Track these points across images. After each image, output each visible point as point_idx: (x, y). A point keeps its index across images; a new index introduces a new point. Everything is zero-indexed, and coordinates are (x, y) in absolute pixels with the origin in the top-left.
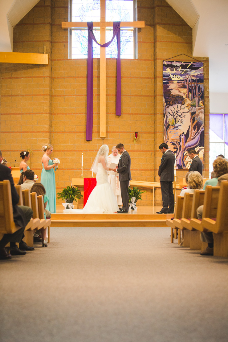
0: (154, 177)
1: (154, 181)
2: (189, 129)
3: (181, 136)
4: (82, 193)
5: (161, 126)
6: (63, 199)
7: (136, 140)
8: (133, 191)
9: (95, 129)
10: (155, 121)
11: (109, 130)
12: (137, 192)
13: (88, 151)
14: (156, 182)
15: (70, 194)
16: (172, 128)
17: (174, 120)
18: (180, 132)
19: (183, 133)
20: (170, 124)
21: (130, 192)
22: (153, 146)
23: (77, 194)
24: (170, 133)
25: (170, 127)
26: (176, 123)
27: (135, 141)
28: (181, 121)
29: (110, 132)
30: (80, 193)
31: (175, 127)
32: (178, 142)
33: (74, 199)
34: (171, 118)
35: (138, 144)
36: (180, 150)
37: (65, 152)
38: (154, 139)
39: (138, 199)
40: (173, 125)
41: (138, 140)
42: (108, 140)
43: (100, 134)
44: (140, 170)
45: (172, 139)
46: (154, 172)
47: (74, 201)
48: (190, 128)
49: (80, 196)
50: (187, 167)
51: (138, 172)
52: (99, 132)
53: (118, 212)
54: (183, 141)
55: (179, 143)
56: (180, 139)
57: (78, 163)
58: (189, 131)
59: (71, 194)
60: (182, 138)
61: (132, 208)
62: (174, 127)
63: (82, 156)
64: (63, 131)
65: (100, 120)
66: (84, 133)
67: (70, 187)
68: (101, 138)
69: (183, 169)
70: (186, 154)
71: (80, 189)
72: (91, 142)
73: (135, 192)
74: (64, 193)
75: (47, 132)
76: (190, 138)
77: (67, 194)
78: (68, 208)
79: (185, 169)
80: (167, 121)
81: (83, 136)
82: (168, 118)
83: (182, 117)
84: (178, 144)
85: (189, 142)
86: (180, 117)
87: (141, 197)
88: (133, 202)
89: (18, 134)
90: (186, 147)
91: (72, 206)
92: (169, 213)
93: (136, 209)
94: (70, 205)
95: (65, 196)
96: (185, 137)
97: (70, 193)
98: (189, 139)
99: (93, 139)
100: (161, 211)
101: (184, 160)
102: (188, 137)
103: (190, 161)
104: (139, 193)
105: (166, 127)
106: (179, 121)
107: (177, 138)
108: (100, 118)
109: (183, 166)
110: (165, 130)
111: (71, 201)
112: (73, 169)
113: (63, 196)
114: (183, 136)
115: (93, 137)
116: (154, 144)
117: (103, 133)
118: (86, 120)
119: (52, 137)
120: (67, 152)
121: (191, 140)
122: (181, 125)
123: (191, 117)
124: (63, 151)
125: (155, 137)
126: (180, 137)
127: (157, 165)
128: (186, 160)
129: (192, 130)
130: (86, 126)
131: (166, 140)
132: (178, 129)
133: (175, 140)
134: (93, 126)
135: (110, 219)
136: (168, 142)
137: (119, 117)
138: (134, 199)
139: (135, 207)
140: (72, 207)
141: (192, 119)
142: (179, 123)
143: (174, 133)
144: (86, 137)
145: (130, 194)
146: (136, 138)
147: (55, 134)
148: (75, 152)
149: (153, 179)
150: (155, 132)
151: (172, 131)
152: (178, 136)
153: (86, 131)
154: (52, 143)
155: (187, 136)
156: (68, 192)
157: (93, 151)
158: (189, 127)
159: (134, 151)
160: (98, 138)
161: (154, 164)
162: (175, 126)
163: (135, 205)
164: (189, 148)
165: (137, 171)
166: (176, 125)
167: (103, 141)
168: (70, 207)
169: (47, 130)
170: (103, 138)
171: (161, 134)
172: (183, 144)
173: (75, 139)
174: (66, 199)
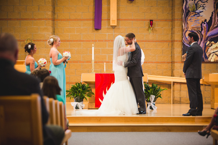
0: (171, 70)
1: (171, 75)
2: (212, 15)
3: (203, 24)
4: (94, 91)
5: (180, 13)
6: (71, 98)
7: (151, 29)
8: (152, 88)
9: (104, 16)
10: (173, 7)
11: (120, 17)
12: (156, 89)
13: (97, 41)
14: (174, 76)
15: (79, 92)
16: (192, 15)
17: (195, 6)
18: (201, 19)
19: (206, 20)
20: (190, 10)
21: (149, 89)
22: (170, 35)
23: (88, 92)
24: (190, 21)
25: (190, 13)
26: (197, 9)
27: (149, 30)
28: (203, 6)
29: (122, 20)
30: (91, 90)
31: (196, 14)
32: (199, 31)
33: (84, 97)
34: (191, 3)
35: (153, 33)
36: (201, 40)
37: (71, 42)
38: (171, 28)
39: (157, 97)
40: (194, 11)
41: (153, 28)
42: (119, 29)
43: (110, 22)
44: (155, 62)
45: (193, 28)
46: (172, 65)
47: (84, 100)
48: (214, 15)
49: (91, 94)
50: (209, 59)
51: (154, 65)
52: (109, 20)
53: (137, 114)
54: (206, 30)
55: (201, 32)
56: (202, 27)
57: (85, 55)
58: (212, 19)
59: (81, 92)
60: (204, 26)
61: (151, 108)
62: (194, 14)
63: (93, 48)
64: (68, 18)
65: (110, 5)
66: (92, 21)
67: (79, 84)
68: (111, 26)
69: (205, 61)
70: (208, 45)
71: (91, 86)
72: (100, 31)
73: (154, 90)
74: (73, 90)
75: (49, 20)
76: (213, 26)
77: (76, 92)
78: (77, 108)
79: (207, 61)
80: (187, 7)
81: (91, 24)
82: (188, 4)
83: (204, 2)
84: (199, 33)
85: (212, 31)
86: (202, 2)
87: (161, 95)
88: (152, 101)
89: (16, 21)
90: (208, 37)
91: (82, 105)
92: (197, 115)
93: (155, 108)
94: (80, 104)
95: (74, 94)
96: (207, 25)
97: (80, 90)
98: (211, 27)
99: (102, 27)
100: (188, 113)
101: (206, 51)
102: (211, 25)
103: (213, 53)
104: (158, 91)
105: (186, 14)
106: (201, 7)
107: (198, 27)
108: (110, 3)
109: (205, 58)
110: (184, 17)
111: (80, 99)
112: (80, 62)
113: (72, 94)
114: (205, 23)
115: (102, 25)
116: (172, 33)
117: (114, 21)
118: (94, 6)
119: (55, 25)
120: (73, 42)
121: (214, 28)
122: (203, 12)
123: (214, 2)
124: (68, 41)
125: (172, 25)
126: (201, 25)
127: (175, 56)
128: (208, 51)
129: (215, 17)
130: (94, 13)
131: (186, 29)
132: (199, 16)
133: (196, 29)
134: (103, 12)
135: (129, 122)
136: (187, 30)
137: (131, 3)
138: (153, 97)
139: (154, 107)
140: (82, 107)
141: (215, 5)
142: (200, 9)
143: (195, 21)
144: (94, 25)
145: (148, 92)
146: (152, 26)
147: (58, 21)
148: (82, 43)
149: (170, 73)
150: (172, 19)
151: (192, 18)
152: (200, 23)
153: (94, 18)
154: (55, 32)
155: (209, 24)
156: (78, 90)
157: (103, 41)
158: (212, 13)
159: (149, 41)
160: (108, 26)
161: (172, 56)
162: (195, 12)
163: (154, 105)
164: (212, 37)
165: (152, 64)
166: (197, 11)
167: (113, 30)
168: (80, 107)
169: (49, 18)
170: (114, 27)
171: (180, 21)
172: (205, 33)
173: (82, 27)
174: (75, 97)
